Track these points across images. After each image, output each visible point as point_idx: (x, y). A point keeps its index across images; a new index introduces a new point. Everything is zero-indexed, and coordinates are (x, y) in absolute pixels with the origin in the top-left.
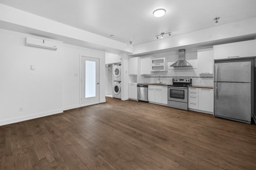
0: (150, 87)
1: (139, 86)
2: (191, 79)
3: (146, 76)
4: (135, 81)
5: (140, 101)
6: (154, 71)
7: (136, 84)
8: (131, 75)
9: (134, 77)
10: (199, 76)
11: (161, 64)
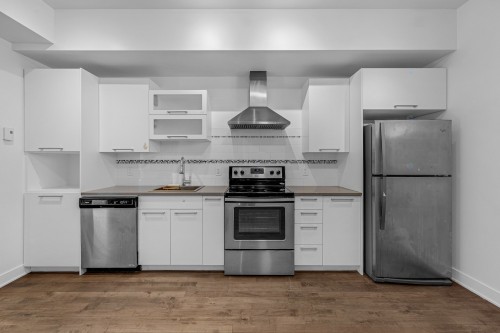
0: (145, 204)
1: (86, 203)
2: (283, 168)
3: (122, 159)
4: (71, 182)
5: (91, 271)
6: (164, 137)
7: (74, 194)
8: (42, 154)
9: (64, 163)
10: (302, 158)
11: (193, 114)
